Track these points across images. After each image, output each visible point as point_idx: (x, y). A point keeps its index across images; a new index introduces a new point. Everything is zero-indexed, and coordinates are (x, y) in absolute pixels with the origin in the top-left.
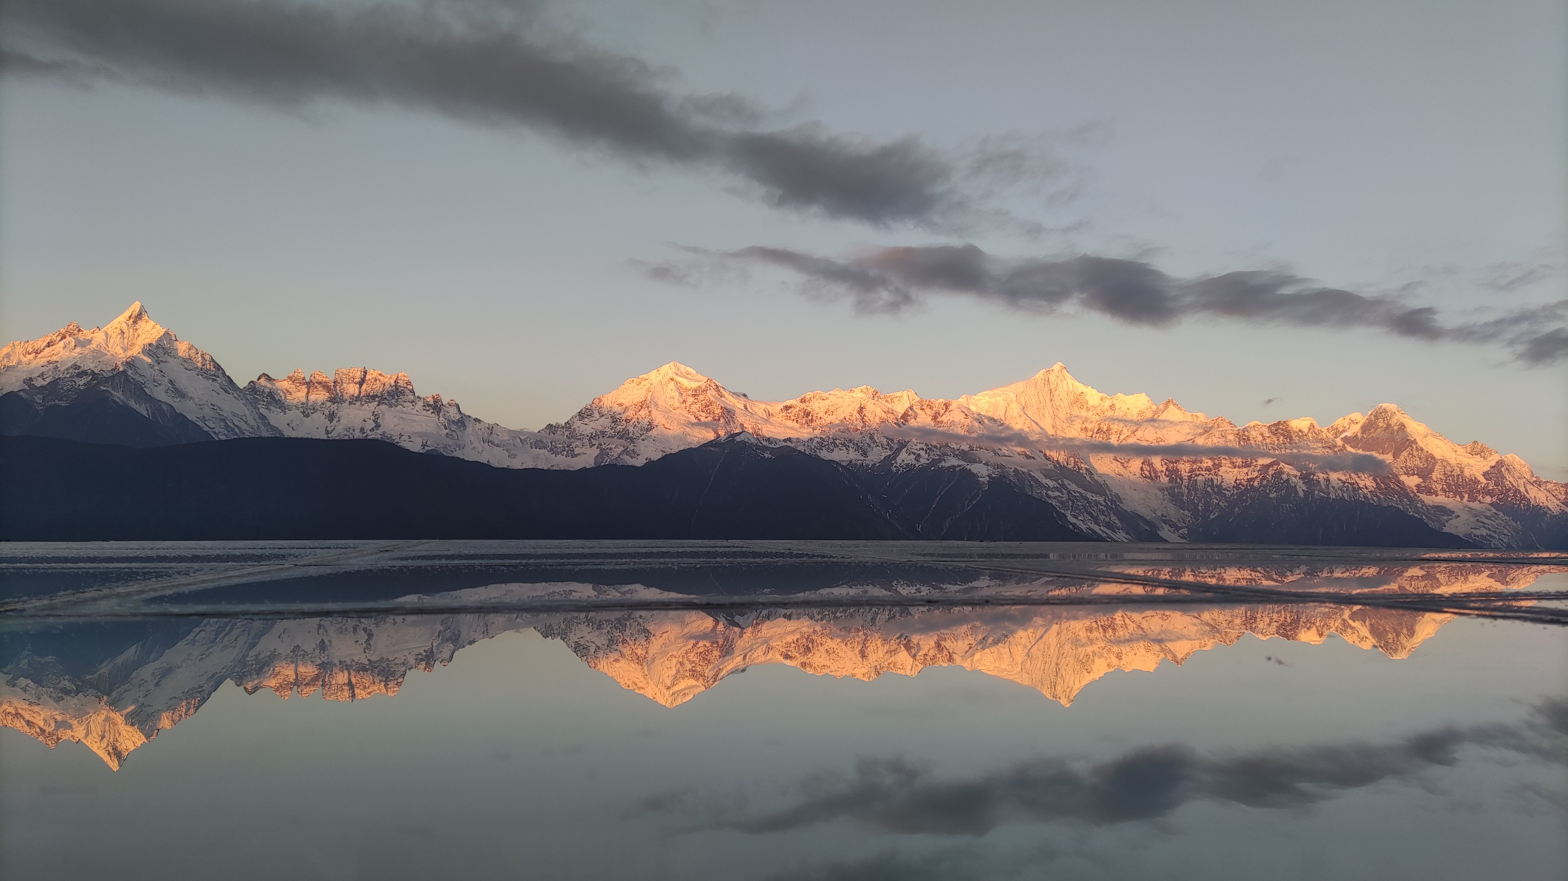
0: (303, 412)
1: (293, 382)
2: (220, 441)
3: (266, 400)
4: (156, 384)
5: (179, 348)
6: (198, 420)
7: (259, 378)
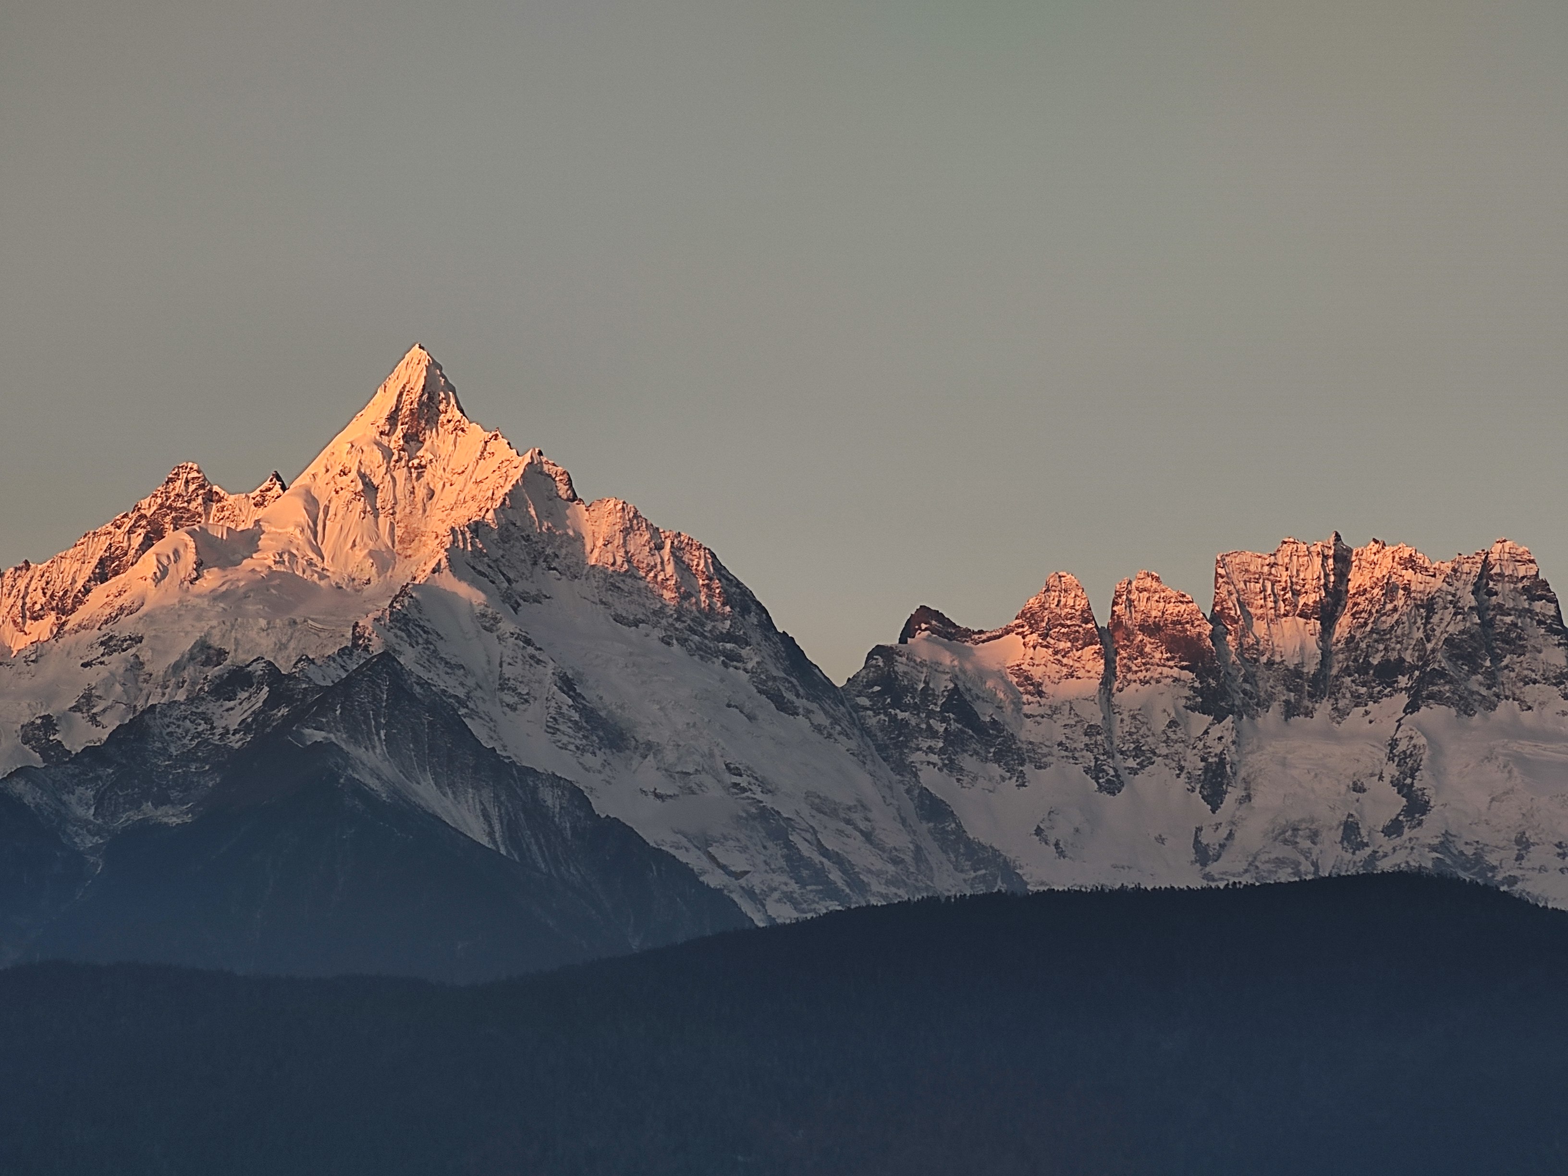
0: (1096, 772)
1: (1045, 636)
2: (775, 930)
3: (941, 728)
4: (510, 699)
5: (587, 529)
6: (684, 842)
7: (908, 633)
